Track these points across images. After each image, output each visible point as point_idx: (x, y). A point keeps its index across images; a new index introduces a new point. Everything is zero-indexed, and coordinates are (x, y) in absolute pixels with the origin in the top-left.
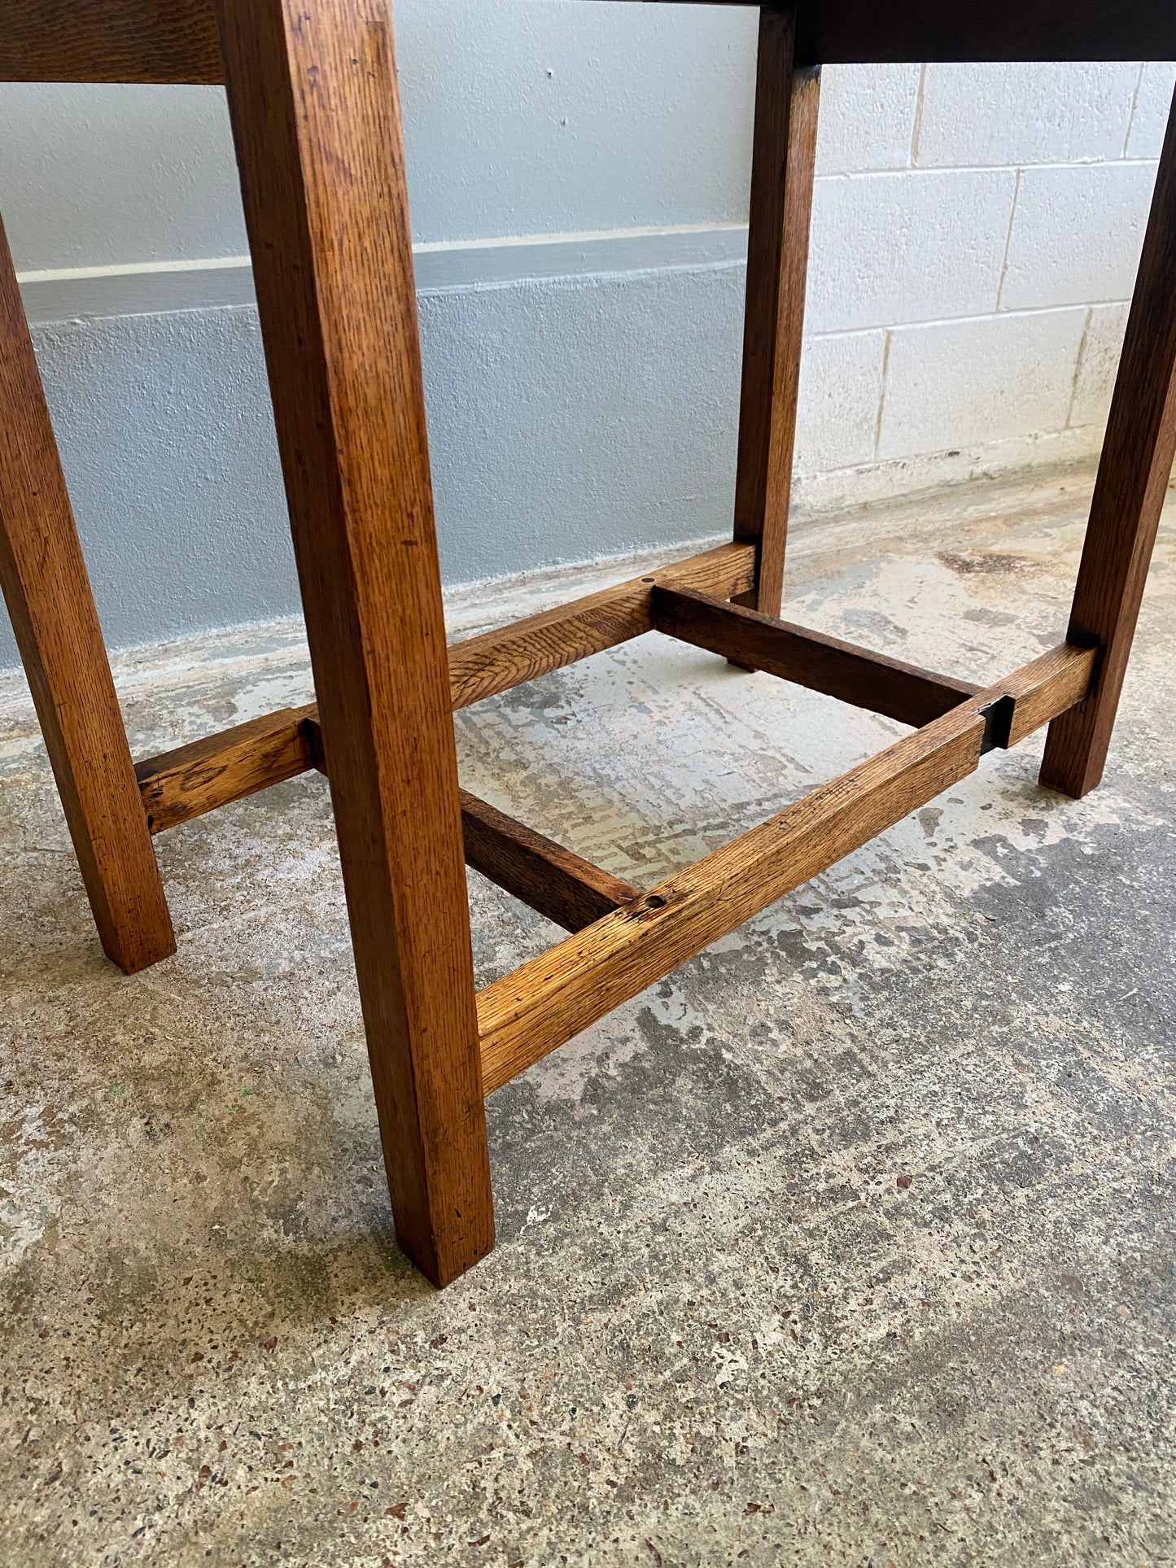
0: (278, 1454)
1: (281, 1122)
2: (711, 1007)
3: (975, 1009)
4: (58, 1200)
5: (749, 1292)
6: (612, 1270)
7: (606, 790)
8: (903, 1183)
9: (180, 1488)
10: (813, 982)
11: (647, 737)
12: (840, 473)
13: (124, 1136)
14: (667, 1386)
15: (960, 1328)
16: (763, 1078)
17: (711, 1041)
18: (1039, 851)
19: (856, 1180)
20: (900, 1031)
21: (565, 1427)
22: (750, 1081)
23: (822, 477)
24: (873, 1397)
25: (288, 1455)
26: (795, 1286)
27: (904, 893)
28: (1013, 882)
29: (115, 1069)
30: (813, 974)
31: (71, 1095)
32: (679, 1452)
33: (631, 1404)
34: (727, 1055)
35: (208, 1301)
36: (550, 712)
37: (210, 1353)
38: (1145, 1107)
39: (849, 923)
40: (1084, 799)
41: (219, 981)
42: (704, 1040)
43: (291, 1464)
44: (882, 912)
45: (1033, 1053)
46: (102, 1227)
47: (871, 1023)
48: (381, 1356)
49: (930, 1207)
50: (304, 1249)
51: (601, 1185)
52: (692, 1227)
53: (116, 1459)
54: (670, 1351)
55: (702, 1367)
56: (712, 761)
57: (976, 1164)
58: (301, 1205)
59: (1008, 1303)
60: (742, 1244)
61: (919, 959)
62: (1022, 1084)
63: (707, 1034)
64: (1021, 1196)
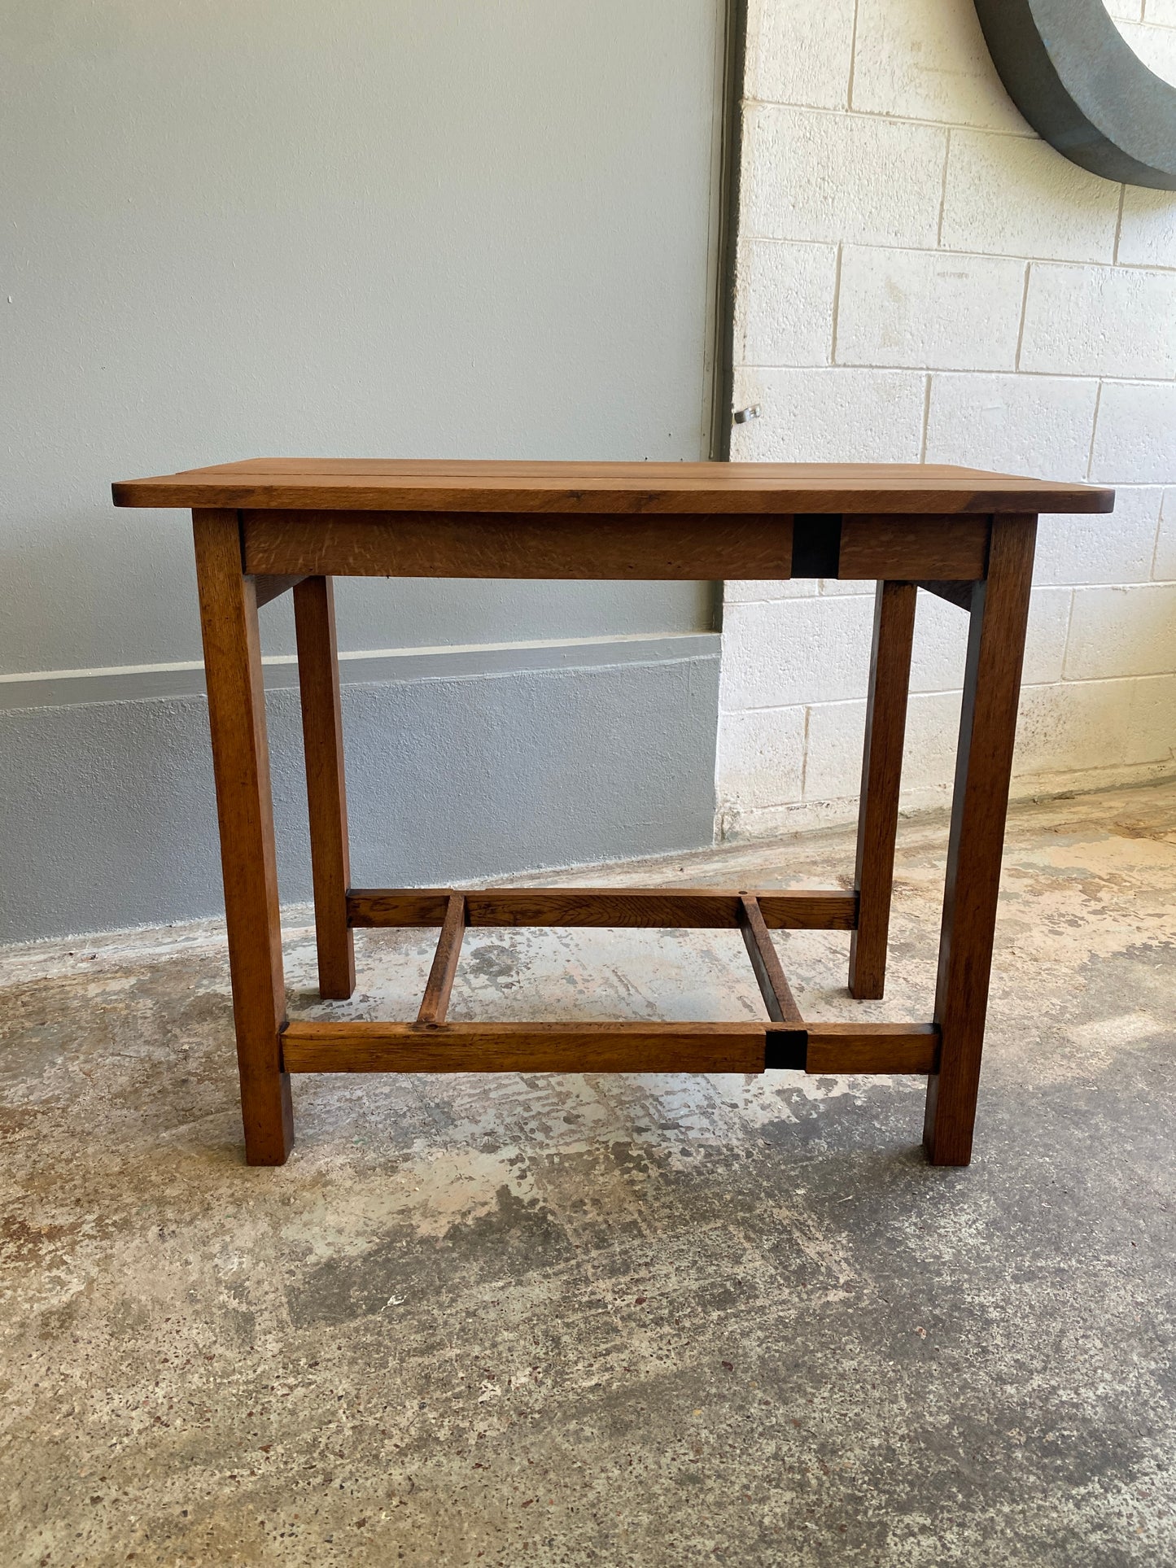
2: (550, 1187)
3: (731, 1201)
4: (97, 1269)
5: (515, 1354)
6: (433, 1335)
8: (639, 1301)
9: (141, 1426)
10: (626, 1176)
12: (773, 809)
13: (145, 1236)
14: (448, 1400)
15: (642, 1384)
16: (570, 1233)
17: (542, 1208)
18: (823, 1101)
19: (609, 1297)
20: (674, 1210)
21: (378, 1415)
22: (560, 1235)
23: (758, 812)
24: (573, 1416)
25: (208, 1415)
26: (546, 1353)
27: (713, 1122)
28: (794, 1120)
29: (146, 1196)
30: (628, 1171)
31: (116, 1210)
32: (442, 1434)
33: (422, 1407)
34: (550, 1217)
35: (178, 1332)
36: (502, 980)
37: (173, 1360)
38: (823, 1269)
39: (666, 1139)
42: (538, 1207)
43: (209, 1420)
45: (761, 1231)
46: (122, 1286)
47: (657, 1204)
48: (277, 1370)
49: (651, 1317)
50: (244, 1308)
51: (441, 1287)
52: (492, 1315)
53: (107, 1409)
54: (455, 1381)
55: (472, 1391)
57: (693, 1294)
58: (247, 1284)
59: (680, 1374)
60: (521, 1327)
61: (706, 1166)
62: (745, 1250)
63: (541, 1204)
64: (715, 1315)
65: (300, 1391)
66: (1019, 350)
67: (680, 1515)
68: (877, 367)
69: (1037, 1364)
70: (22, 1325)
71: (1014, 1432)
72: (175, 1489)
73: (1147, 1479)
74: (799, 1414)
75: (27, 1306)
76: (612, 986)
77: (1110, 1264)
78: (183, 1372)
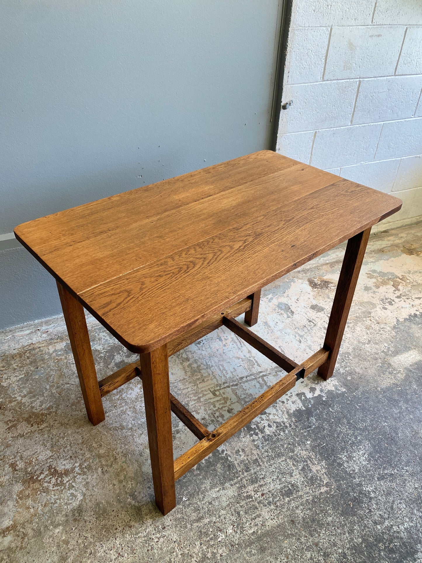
0: (133, 551)
1: (131, 470)
2: (227, 444)
3: (287, 448)
4: (85, 489)
5: (227, 520)
6: (199, 513)
7: (209, 370)
8: (263, 495)
9: (115, 557)
10: (251, 438)
11: (221, 351)
13: (97, 473)
14: (208, 541)
15: (268, 531)
16: (237, 465)
17: (226, 454)
18: (312, 398)
19: (253, 493)
20: (269, 453)
21: (188, 549)
22: (234, 465)
24: (248, 546)
26: (236, 519)
27: (277, 410)
29: (94, 454)
30: (251, 435)
31: (85, 461)
32: (209, 555)
33: (201, 545)
34: (229, 458)
35: (118, 516)
37: (119, 528)
38: (318, 478)
39: (262, 420)
40: (327, 381)
41: (115, 429)
42: (225, 454)
43: (135, 553)
44: (271, 417)
45: (297, 461)
46: (94, 496)
47: (263, 451)
48: (152, 531)
49: (267, 501)
50: (137, 504)
51: (199, 492)
52: (217, 503)
53: (102, 550)
54: (210, 533)
55: (216, 537)
56: (237, 361)
57: (279, 491)
58: (136, 493)
59: (279, 526)
60: (227, 508)
61: (277, 432)
62: (293, 470)
63: (225, 452)
64: (287, 499)
66: (397, 66)
68: (340, 79)
69: (386, 516)
70: (66, 516)
71: (380, 545)
73: (419, 560)
74: (316, 541)
75: (66, 507)
76: (235, 342)
77: (407, 471)
78: (123, 533)
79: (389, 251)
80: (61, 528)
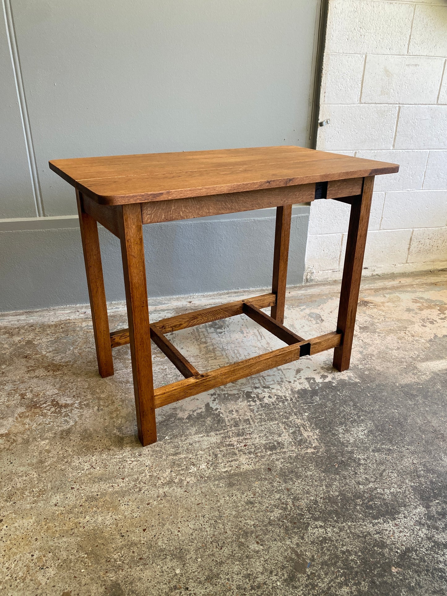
0: (105, 466)
2: (223, 405)
3: (282, 415)
4: (78, 418)
5: (202, 458)
6: (178, 450)
7: (223, 352)
8: (245, 446)
9: (87, 468)
10: (248, 403)
11: (240, 340)
12: (327, 271)
13: (93, 409)
14: (179, 470)
15: (241, 472)
16: (226, 421)
18: (321, 383)
19: (236, 443)
20: (262, 417)
21: (157, 473)
22: (223, 421)
23: (321, 272)
24: (217, 480)
25: (107, 467)
26: (212, 459)
27: (282, 387)
28: (310, 389)
29: (95, 396)
30: (249, 401)
31: (85, 400)
32: (176, 481)
33: (171, 471)
34: (221, 415)
35: (101, 441)
36: (219, 330)
37: (98, 449)
38: (308, 441)
39: (264, 392)
40: (342, 372)
41: (121, 382)
42: (218, 411)
45: (290, 426)
46: (85, 425)
47: (257, 414)
48: (129, 455)
49: (248, 451)
50: (121, 435)
51: (183, 435)
52: (197, 445)
53: (78, 462)
54: (182, 465)
55: (187, 468)
56: (253, 349)
57: (263, 445)
58: (123, 428)
59: (254, 470)
60: (206, 450)
61: (276, 402)
62: (283, 432)
63: (219, 410)
64: (269, 453)
65: (135, 463)
66: (439, 95)
67: (245, 513)
68: (378, 103)
69: (373, 480)
70: (55, 434)
71: (359, 500)
72: (95, 488)
73: (399, 520)
74: (289, 487)
75: (57, 428)
76: (256, 336)
77: (408, 449)
78: (101, 453)
79: (443, 285)
80: (47, 441)
